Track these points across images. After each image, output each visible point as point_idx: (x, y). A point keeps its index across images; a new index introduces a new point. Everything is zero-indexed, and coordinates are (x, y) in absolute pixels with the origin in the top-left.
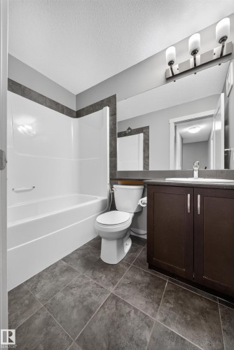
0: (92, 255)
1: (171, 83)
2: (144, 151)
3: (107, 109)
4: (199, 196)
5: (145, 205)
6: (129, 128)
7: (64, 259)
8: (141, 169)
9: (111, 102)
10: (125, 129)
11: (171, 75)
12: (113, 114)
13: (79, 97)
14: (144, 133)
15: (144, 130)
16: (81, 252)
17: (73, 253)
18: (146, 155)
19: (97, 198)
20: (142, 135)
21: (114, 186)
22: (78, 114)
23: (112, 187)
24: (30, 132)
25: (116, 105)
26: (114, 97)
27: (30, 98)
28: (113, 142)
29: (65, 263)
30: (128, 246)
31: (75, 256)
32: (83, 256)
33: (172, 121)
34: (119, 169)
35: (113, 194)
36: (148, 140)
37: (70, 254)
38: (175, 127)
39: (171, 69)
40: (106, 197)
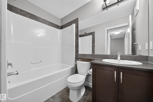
0: (65, 96)
1: (105, 11)
2: (92, 43)
3: (74, 25)
4: (121, 73)
5: (91, 74)
6: (85, 33)
7: (52, 97)
8: (91, 53)
9: (76, 21)
10: (83, 33)
11: (105, 7)
12: (77, 27)
13: (62, 20)
14: (93, 35)
15: (93, 34)
16: (60, 94)
17: (56, 94)
18: (93, 45)
19: (69, 67)
20: (91, 36)
21: (77, 61)
22: (62, 28)
23: (76, 62)
24: (42, 36)
25: (78, 23)
26: (77, 19)
27: (40, 21)
28: (77, 40)
29: (52, 100)
30: (83, 91)
31: (58, 96)
32: (61, 96)
33: (106, 29)
34: (80, 53)
35: (76, 65)
36: (94, 38)
37: (55, 95)
38: (108, 31)
39: (105, 3)
40: (73, 66)
